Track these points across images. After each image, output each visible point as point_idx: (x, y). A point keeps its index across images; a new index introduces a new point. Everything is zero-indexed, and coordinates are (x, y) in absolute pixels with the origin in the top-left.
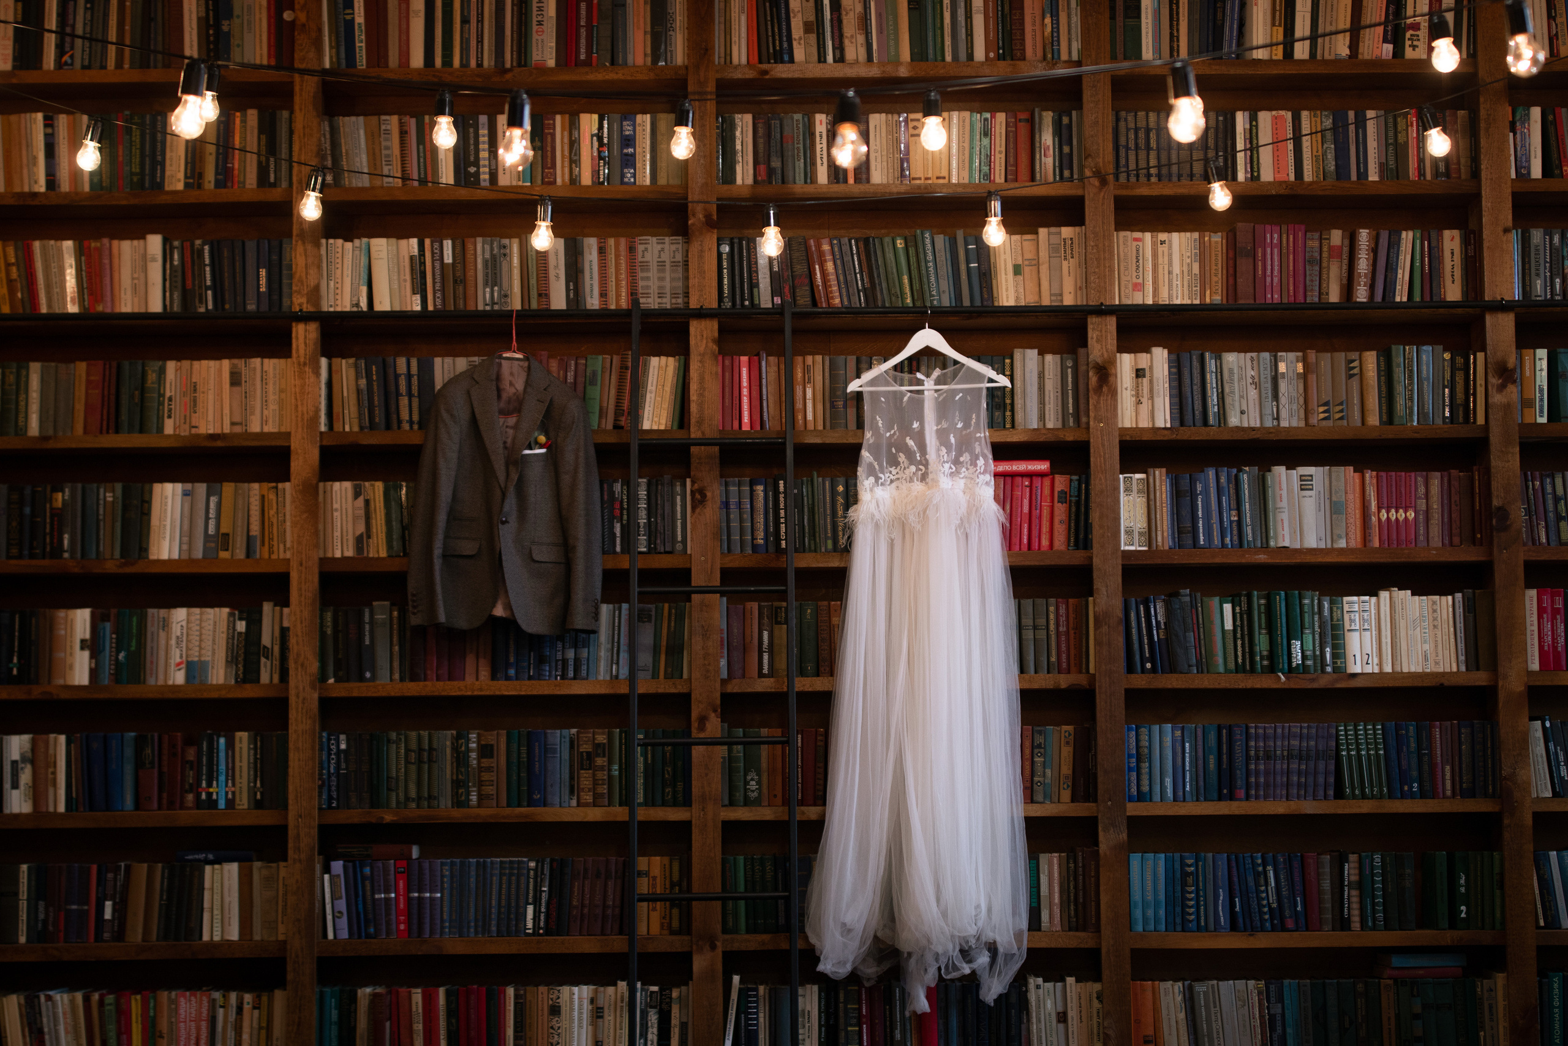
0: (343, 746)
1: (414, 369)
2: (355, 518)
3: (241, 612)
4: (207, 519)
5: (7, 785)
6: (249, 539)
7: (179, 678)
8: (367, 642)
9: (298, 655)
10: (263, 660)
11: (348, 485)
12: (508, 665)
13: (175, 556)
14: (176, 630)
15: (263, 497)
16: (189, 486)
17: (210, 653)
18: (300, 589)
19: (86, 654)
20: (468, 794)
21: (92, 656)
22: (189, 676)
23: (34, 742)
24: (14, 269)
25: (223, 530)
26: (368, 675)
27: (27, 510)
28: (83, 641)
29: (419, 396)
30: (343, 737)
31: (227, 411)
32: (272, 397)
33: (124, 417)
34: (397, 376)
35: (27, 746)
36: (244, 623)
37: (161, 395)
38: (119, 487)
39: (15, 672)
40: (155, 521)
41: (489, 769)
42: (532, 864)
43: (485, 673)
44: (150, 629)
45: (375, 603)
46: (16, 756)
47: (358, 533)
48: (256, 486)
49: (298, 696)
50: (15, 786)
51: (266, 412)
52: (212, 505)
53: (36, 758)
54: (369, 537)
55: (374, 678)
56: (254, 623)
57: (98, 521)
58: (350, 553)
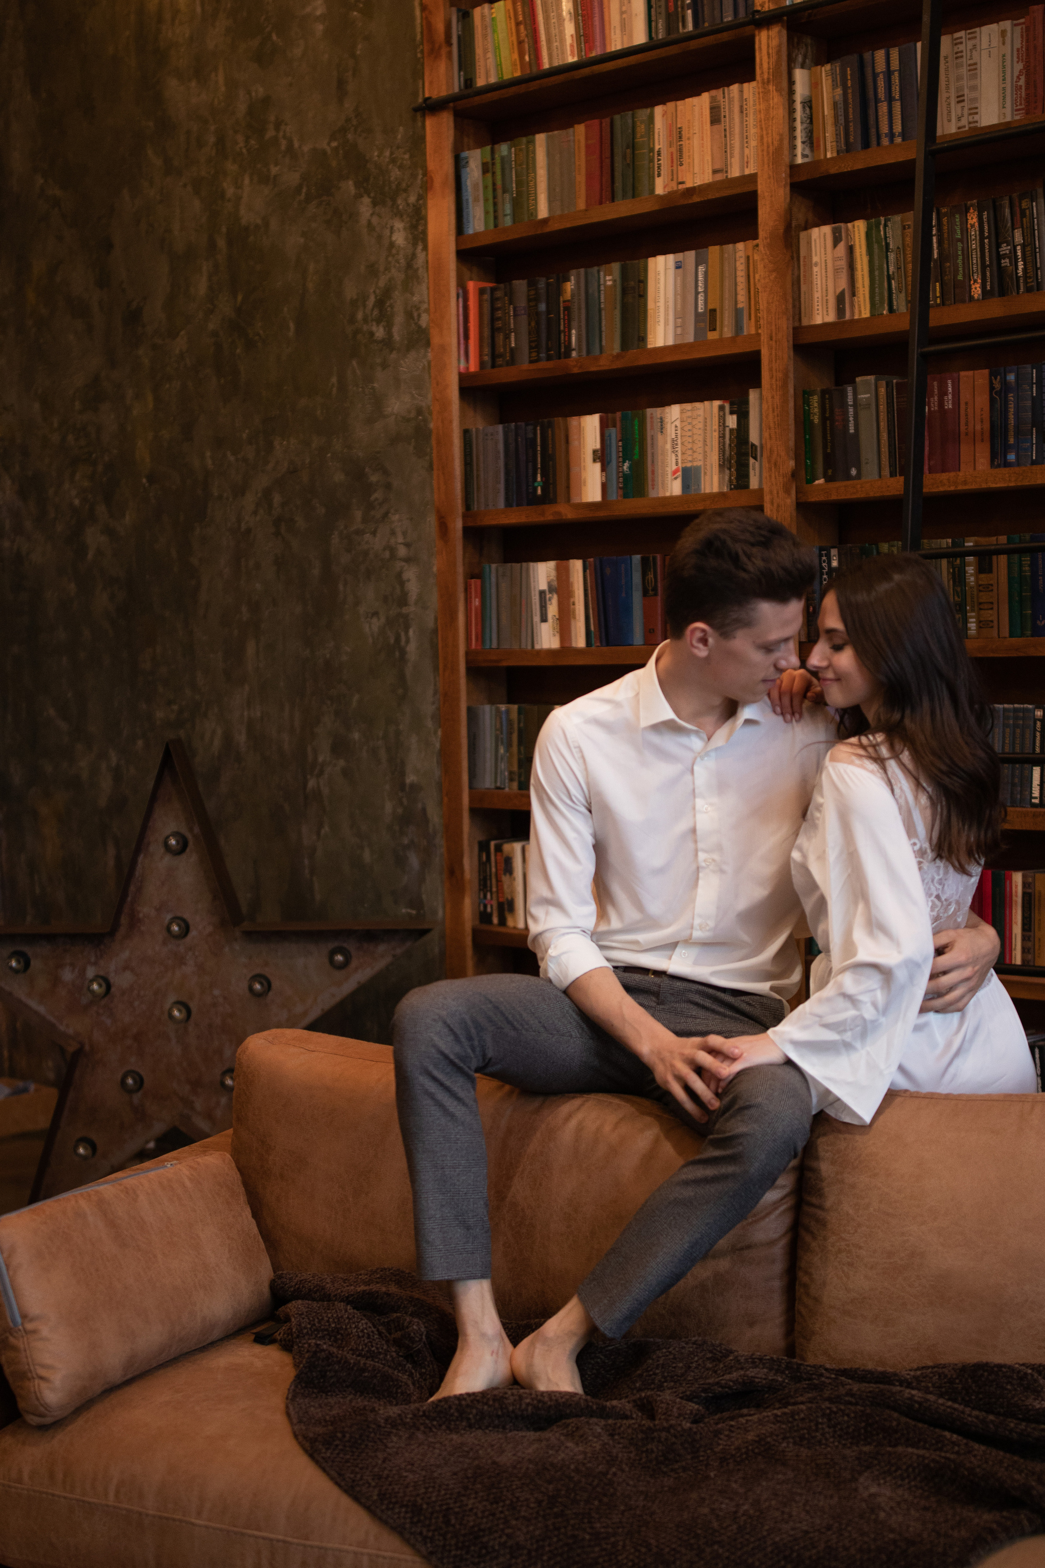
0: (835, 564)
1: (895, 64)
2: (836, 271)
3: (731, 404)
4: (697, 293)
5: (537, 618)
6: (738, 313)
7: (675, 488)
8: (852, 431)
9: (771, 451)
10: (752, 461)
11: (827, 229)
12: (1007, 448)
13: (670, 342)
14: (671, 431)
15: (748, 258)
16: (680, 256)
17: (701, 457)
18: (771, 370)
19: (598, 466)
20: (966, 621)
21: (603, 469)
22: (685, 486)
23: (558, 569)
24: (522, 27)
25: (710, 307)
26: (854, 472)
27: (543, 307)
28: (595, 452)
29: (902, 99)
30: (834, 552)
31: (708, 158)
32: (753, 131)
33: (618, 184)
34: (875, 76)
35: (553, 574)
36: (735, 417)
37: (652, 150)
38: (616, 267)
39: (539, 492)
40: (651, 305)
41: (988, 588)
42: (1039, 713)
43: (983, 462)
44: (649, 433)
45: (858, 379)
46: (543, 585)
47: (839, 291)
48: (740, 246)
49: (772, 503)
50: (544, 619)
51: (747, 151)
52: (701, 277)
53: (562, 587)
54: (853, 294)
55: (859, 476)
56: (743, 416)
57: (600, 310)
58: (831, 318)
